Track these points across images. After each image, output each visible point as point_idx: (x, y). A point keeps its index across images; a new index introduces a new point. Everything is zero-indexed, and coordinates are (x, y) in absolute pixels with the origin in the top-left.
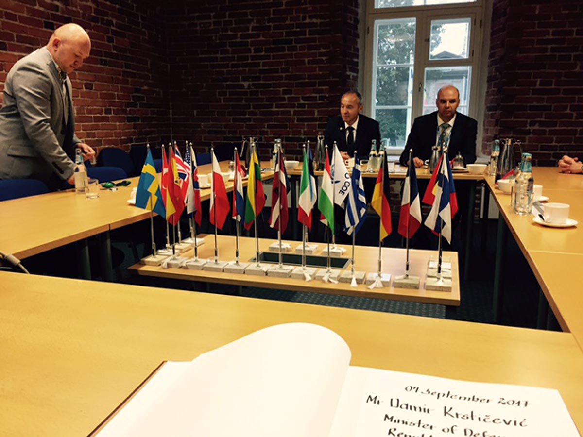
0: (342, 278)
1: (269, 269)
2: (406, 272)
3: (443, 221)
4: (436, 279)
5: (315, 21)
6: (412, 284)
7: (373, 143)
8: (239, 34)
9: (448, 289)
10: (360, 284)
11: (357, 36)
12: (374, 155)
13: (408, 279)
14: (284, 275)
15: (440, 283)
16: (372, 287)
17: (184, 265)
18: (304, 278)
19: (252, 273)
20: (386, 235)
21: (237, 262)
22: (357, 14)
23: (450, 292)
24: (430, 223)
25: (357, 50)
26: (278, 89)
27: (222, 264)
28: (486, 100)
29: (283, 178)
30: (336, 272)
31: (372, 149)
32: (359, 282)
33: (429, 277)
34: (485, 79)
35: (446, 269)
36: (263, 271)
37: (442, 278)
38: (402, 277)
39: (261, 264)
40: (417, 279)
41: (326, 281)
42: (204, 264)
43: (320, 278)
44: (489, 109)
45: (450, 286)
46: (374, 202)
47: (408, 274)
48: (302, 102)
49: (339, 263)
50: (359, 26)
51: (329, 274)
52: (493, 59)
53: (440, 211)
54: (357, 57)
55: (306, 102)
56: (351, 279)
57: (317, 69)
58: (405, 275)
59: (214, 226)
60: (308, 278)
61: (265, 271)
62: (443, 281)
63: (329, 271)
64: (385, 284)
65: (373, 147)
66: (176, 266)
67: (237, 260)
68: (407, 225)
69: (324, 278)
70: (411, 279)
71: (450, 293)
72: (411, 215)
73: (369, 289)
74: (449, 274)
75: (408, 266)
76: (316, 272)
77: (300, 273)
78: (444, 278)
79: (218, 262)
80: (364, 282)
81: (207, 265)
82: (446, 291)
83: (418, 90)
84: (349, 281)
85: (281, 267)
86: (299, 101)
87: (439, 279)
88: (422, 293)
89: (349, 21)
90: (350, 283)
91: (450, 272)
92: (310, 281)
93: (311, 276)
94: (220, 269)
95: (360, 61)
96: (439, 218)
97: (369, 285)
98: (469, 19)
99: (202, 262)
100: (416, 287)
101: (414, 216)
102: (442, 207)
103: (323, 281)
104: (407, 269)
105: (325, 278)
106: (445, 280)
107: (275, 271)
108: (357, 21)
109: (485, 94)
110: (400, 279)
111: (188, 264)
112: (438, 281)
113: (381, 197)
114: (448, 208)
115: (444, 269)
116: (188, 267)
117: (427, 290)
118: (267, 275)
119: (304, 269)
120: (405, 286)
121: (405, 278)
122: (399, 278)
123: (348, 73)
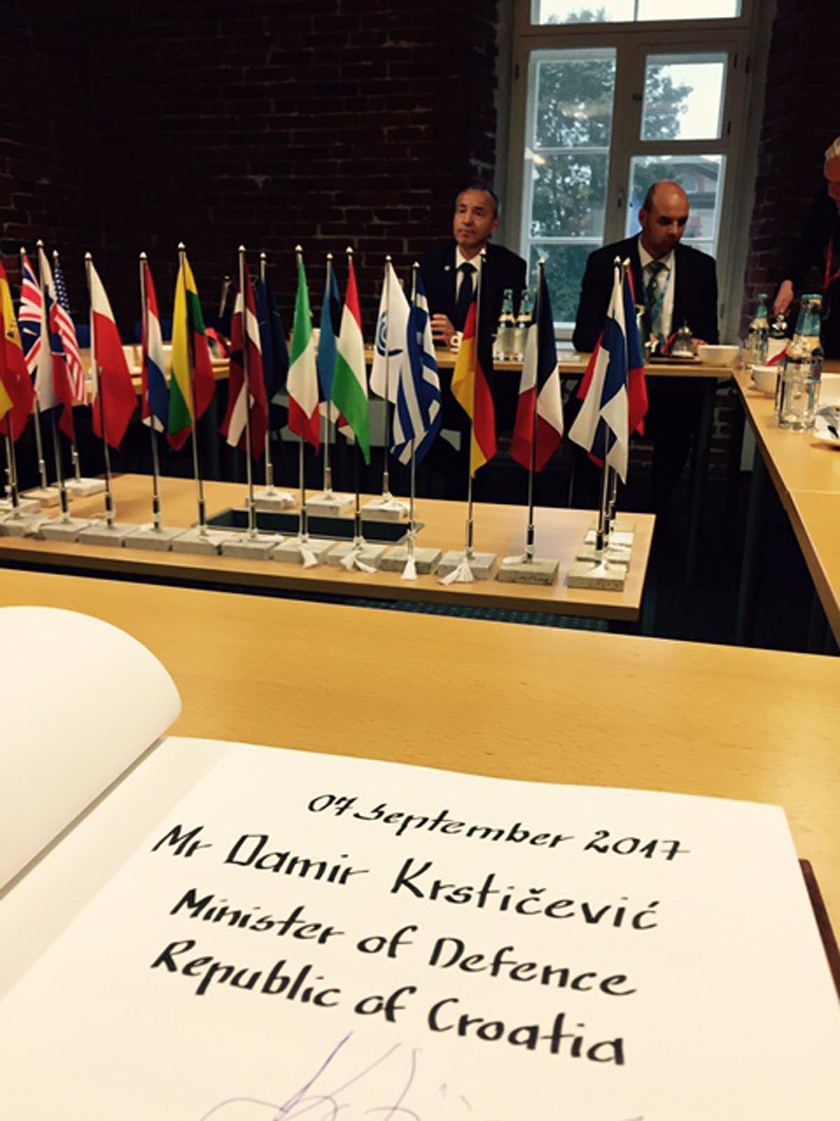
0: (385, 561)
1: (227, 541)
2: (527, 549)
3: (612, 433)
4: (592, 565)
5: (403, 44)
6: (539, 574)
7: (507, 298)
8: (246, 68)
9: (617, 586)
10: (423, 573)
11: (493, 82)
12: (508, 324)
13: (531, 563)
14: (259, 555)
15: (600, 572)
16: (447, 580)
17: (35, 529)
18: (301, 561)
19: (187, 548)
20: (483, 461)
21: (156, 525)
22: (493, 33)
23: (621, 591)
24: (582, 433)
25: (493, 113)
26: (327, 192)
27: (124, 529)
28: (752, 228)
29: (253, 328)
30: (375, 549)
31: (503, 311)
32: (421, 569)
33: (580, 559)
34: (752, 184)
35: (621, 544)
36: (212, 546)
37: (604, 562)
38: (518, 559)
39: (209, 532)
40: (552, 565)
41: (349, 566)
42: (82, 529)
43: (336, 562)
44: (756, 245)
45: (621, 578)
46: (458, 384)
47: (530, 552)
48: (376, 221)
49: (391, 531)
50: (498, 61)
51: (359, 552)
52: (768, 140)
53: (604, 402)
54: (493, 128)
55: (385, 223)
56: (405, 563)
57: (409, 151)
58: (525, 555)
59: (102, 440)
60: (310, 560)
61: (216, 543)
62: (606, 568)
63: (358, 545)
64: (478, 575)
65: (507, 305)
66: (18, 532)
67: (155, 520)
68: (530, 439)
69: (343, 561)
70: (538, 564)
71: (621, 593)
72: (539, 416)
73: (442, 584)
74: (625, 554)
75: (531, 534)
76: (331, 548)
77: (294, 550)
78: (613, 562)
79: (115, 524)
80: (433, 571)
81: (89, 532)
82: (612, 590)
83: (616, 204)
84: (399, 567)
85: (253, 536)
86: (372, 219)
87: (598, 563)
88: (561, 594)
89: (476, 48)
90: (402, 571)
91: (629, 550)
92: (314, 567)
93: (316, 555)
94: (116, 539)
95: (499, 137)
96: (602, 423)
97: (443, 576)
98: (725, 56)
99: (79, 524)
100: (547, 580)
101: (546, 418)
102: (607, 395)
103: (344, 568)
104: (530, 541)
105: (347, 561)
106: (612, 566)
107: (240, 545)
108: (494, 51)
109: (749, 215)
110: (512, 564)
111: (45, 527)
112: (596, 566)
113: (473, 375)
114: (622, 397)
115: (614, 544)
116: (45, 534)
117: (570, 587)
118: (220, 553)
119: (304, 541)
120: (523, 578)
121: (525, 562)
122: (510, 562)
123: (473, 162)
